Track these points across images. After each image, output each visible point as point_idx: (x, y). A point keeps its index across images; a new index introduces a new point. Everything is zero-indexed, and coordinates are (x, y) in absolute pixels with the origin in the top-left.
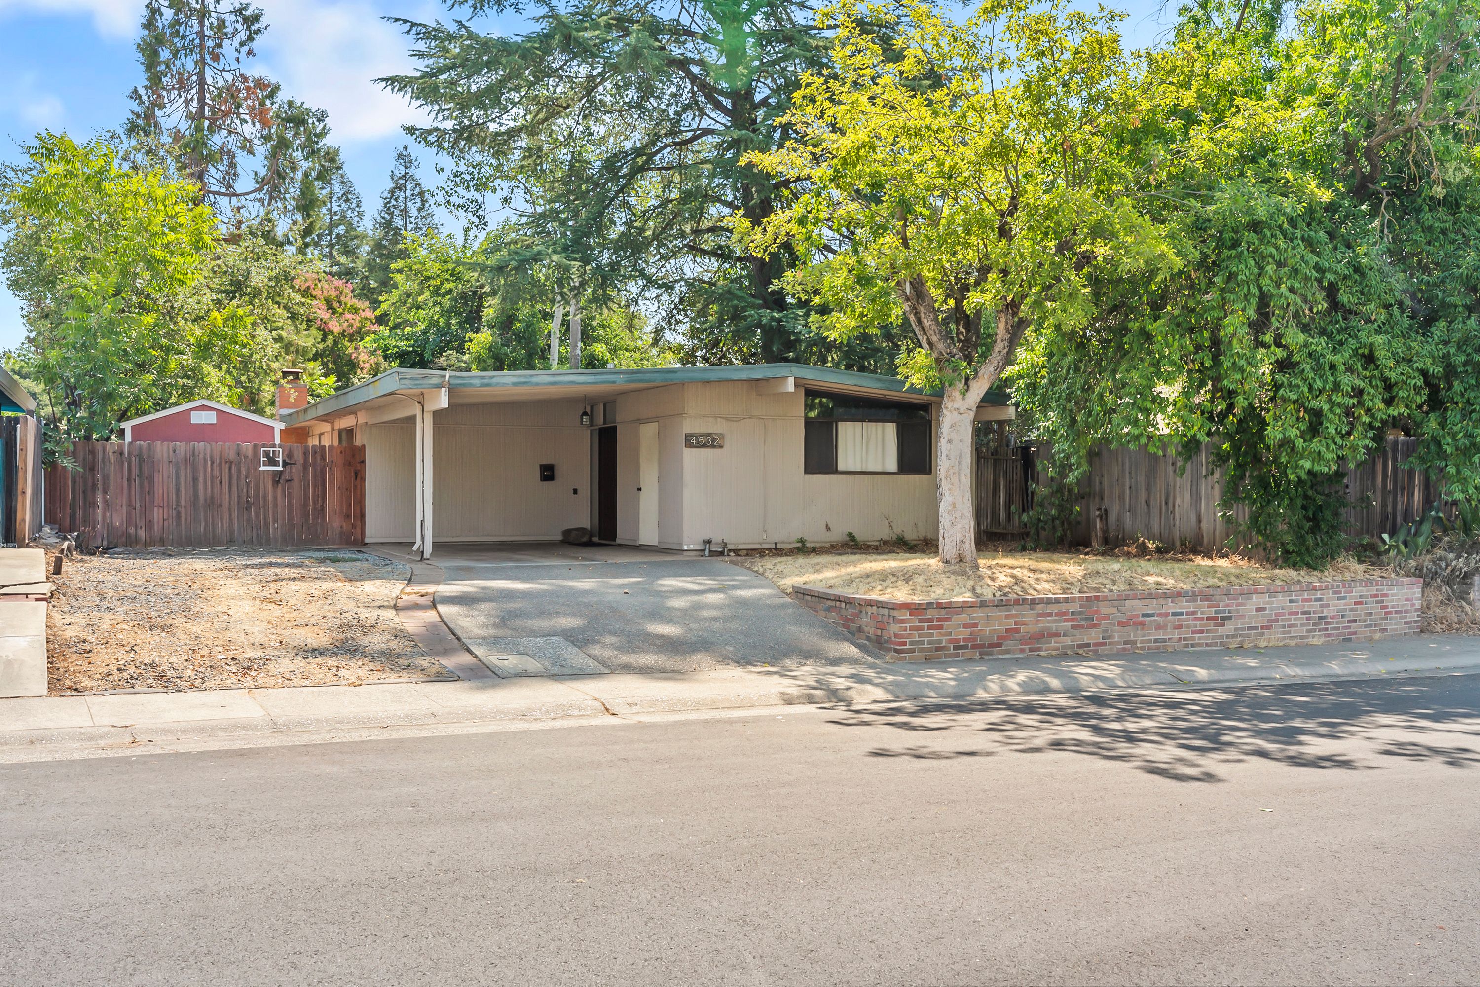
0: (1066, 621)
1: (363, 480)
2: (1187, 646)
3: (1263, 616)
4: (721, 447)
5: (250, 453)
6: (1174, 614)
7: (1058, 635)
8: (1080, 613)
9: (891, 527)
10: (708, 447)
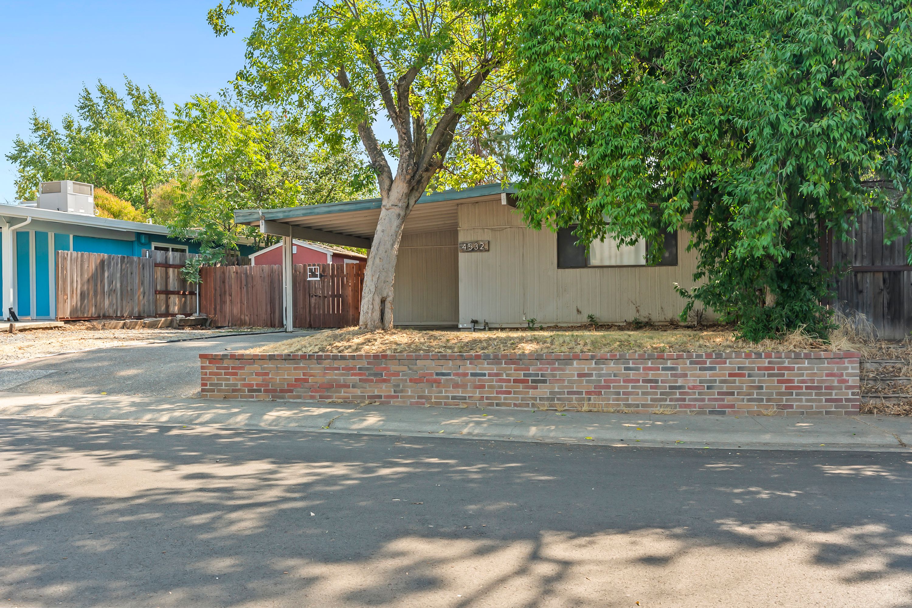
0: (354, 375)
2: (491, 404)
3: (588, 381)
4: (488, 250)
5: (302, 271)
6: (473, 375)
7: (346, 386)
9: (638, 311)
10: (476, 251)
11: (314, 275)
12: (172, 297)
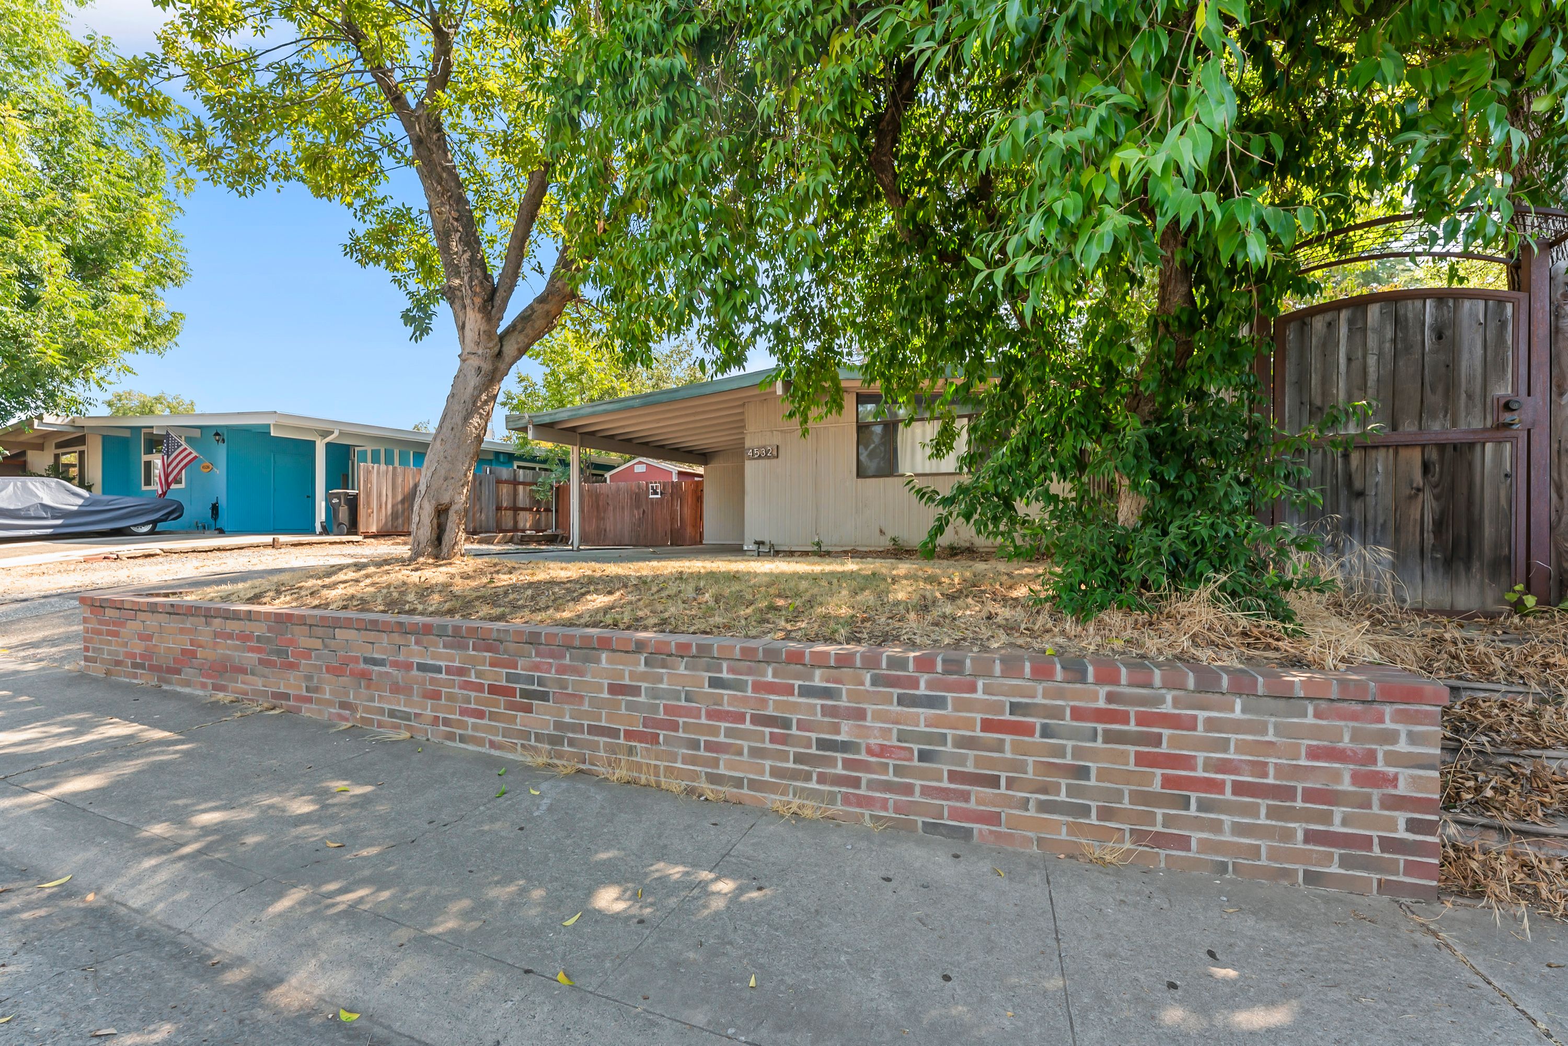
0: (251, 649)
1: (702, 502)
2: (451, 737)
3: (631, 706)
5: (644, 488)
6: (422, 667)
7: (243, 671)
8: (268, 640)
9: (957, 533)
10: (764, 458)
11: (655, 493)
12: (522, 513)
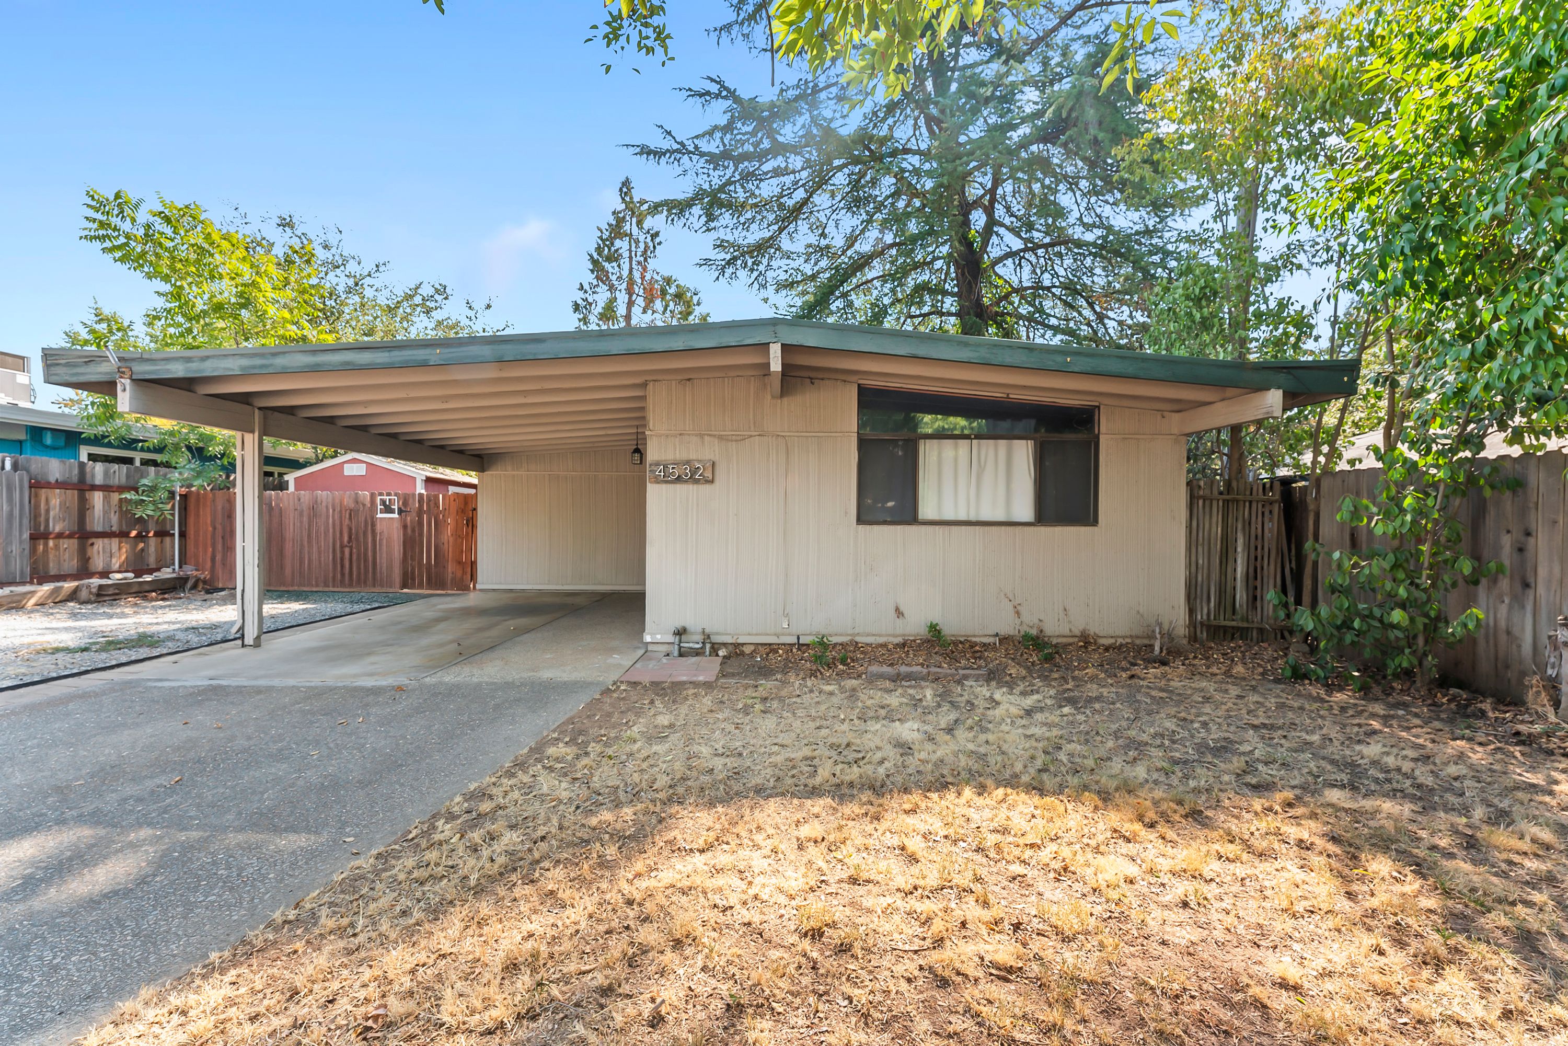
1: (475, 527)
4: (712, 482)
5: (367, 502)
9: (1018, 613)
10: (686, 481)
11: (388, 509)
